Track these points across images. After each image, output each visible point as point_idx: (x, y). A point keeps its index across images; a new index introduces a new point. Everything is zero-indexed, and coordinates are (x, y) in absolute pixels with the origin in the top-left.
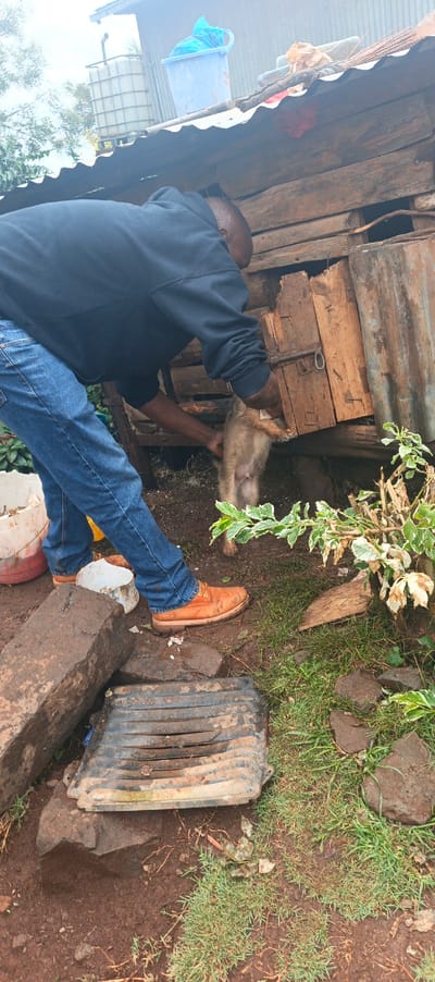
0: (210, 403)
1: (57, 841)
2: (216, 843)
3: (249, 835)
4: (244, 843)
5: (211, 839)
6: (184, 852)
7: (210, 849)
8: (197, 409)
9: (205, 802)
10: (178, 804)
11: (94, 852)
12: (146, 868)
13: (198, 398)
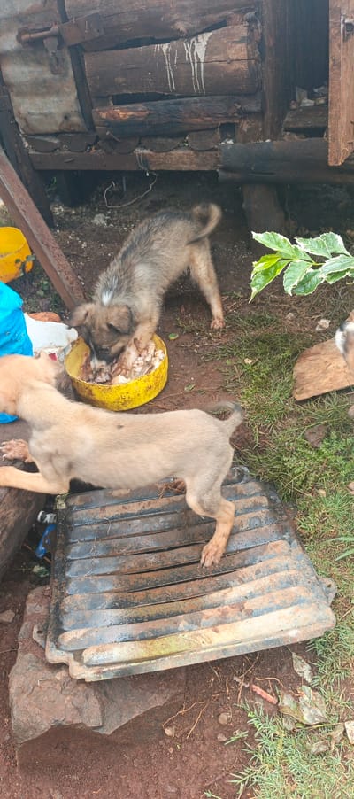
0: (140, 106)
1: (45, 726)
2: (265, 695)
3: (309, 680)
4: (307, 694)
5: (259, 690)
6: (226, 711)
7: (259, 702)
8: (121, 115)
9: (263, 643)
10: (224, 651)
11: (100, 731)
12: (168, 732)
13: (121, 100)
